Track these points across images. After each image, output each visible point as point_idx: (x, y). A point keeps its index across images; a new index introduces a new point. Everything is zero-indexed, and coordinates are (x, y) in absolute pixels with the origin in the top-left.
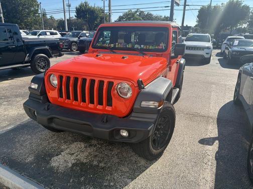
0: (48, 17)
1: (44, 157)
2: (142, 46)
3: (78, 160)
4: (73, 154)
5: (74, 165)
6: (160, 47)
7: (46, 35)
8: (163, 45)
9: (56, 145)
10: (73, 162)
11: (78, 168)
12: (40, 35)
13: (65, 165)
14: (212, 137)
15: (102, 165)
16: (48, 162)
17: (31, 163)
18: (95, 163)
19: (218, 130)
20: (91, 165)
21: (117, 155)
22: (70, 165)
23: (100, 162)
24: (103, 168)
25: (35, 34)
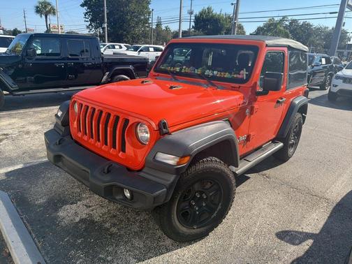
0: (163, 27)
1: (57, 202)
2: (215, 72)
3: (90, 215)
4: (90, 207)
5: (82, 221)
6: (240, 76)
7: (149, 51)
8: (245, 73)
9: (79, 191)
10: (84, 216)
11: (84, 226)
12: (141, 51)
13: (72, 218)
14: (307, 231)
15: (114, 230)
16: (56, 210)
17: (40, 206)
18: (108, 225)
19: (326, 223)
20: (101, 227)
21: (141, 221)
22: (77, 219)
23: (114, 225)
24: (111, 235)
25: (136, 49)
